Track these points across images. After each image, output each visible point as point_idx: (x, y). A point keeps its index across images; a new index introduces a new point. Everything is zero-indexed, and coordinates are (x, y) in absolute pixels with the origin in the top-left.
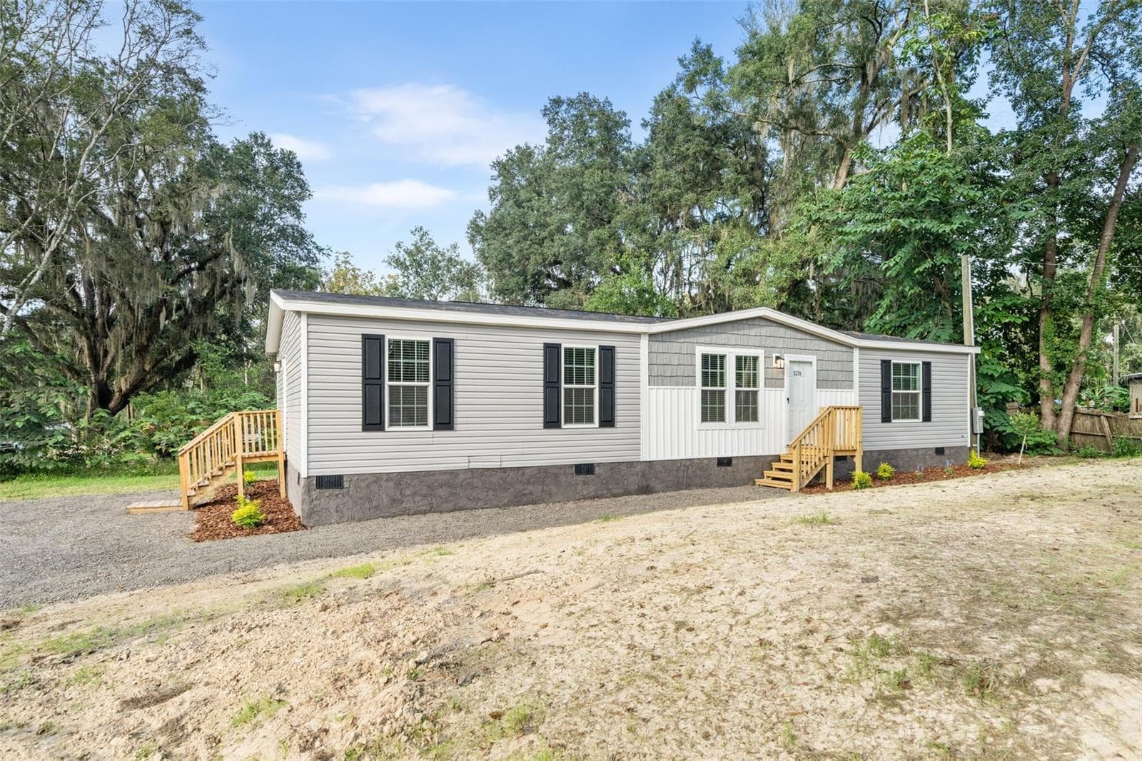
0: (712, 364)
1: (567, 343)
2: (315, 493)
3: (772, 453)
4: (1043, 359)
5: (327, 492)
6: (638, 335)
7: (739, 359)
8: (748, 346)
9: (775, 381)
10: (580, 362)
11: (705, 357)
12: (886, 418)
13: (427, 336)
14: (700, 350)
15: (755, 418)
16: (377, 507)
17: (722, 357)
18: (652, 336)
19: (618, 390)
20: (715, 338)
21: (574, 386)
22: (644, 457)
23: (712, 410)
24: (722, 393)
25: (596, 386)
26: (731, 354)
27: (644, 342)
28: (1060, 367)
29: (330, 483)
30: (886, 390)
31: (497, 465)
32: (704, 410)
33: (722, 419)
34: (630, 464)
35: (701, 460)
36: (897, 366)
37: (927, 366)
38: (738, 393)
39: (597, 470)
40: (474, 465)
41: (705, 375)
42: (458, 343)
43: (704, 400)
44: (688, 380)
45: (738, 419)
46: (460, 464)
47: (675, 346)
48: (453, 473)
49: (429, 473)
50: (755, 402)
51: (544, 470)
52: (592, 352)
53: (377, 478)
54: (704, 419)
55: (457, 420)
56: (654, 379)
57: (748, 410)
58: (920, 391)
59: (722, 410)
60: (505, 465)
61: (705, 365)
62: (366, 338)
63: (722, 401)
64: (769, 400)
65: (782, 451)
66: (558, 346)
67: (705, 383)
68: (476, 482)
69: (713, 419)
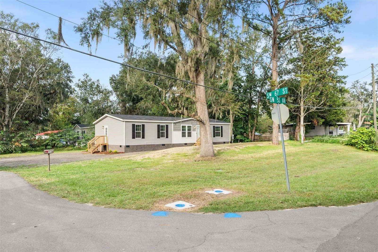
0: (184, 127)
1: (161, 124)
2: (126, 148)
3: (194, 142)
4: (249, 124)
5: (128, 148)
6: (172, 123)
7: (188, 126)
8: (189, 124)
9: (194, 130)
10: (163, 127)
11: (182, 126)
12: (214, 136)
13: (141, 124)
14: (182, 125)
15: (191, 137)
16: (134, 150)
17: (185, 126)
18: (174, 123)
19: (169, 132)
20: (184, 123)
21: (162, 131)
22: (173, 143)
23: (184, 135)
24: (185, 132)
25: (165, 131)
26: (187, 126)
27: (173, 124)
28: (252, 126)
29: (128, 146)
30: (214, 131)
31: (151, 144)
32: (182, 135)
33: (185, 137)
34: (171, 144)
35: (182, 144)
36: (216, 127)
37: (222, 127)
38: (188, 132)
39: (165, 145)
40: (147, 144)
41: (182, 129)
42: (145, 125)
43: (182, 134)
44: (180, 130)
45: (188, 137)
46: (145, 144)
47: (177, 125)
48: (144, 145)
49: (141, 145)
50: (191, 134)
51: (158, 145)
52: (164, 126)
53: (134, 146)
54: (182, 137)
55: (145, 137)
56: (174, 130)
57: (190, 135)
58: (220, 131)
59: (185, 135)
60: (152, 144)
61: (182, 128)
62: (133, 124)
63: (185, 134)
64: (193, 133)
65: (196, 142)
66: (160, 125)
67: (182, 131)
68: (148, 147)
69: (184, 137)
